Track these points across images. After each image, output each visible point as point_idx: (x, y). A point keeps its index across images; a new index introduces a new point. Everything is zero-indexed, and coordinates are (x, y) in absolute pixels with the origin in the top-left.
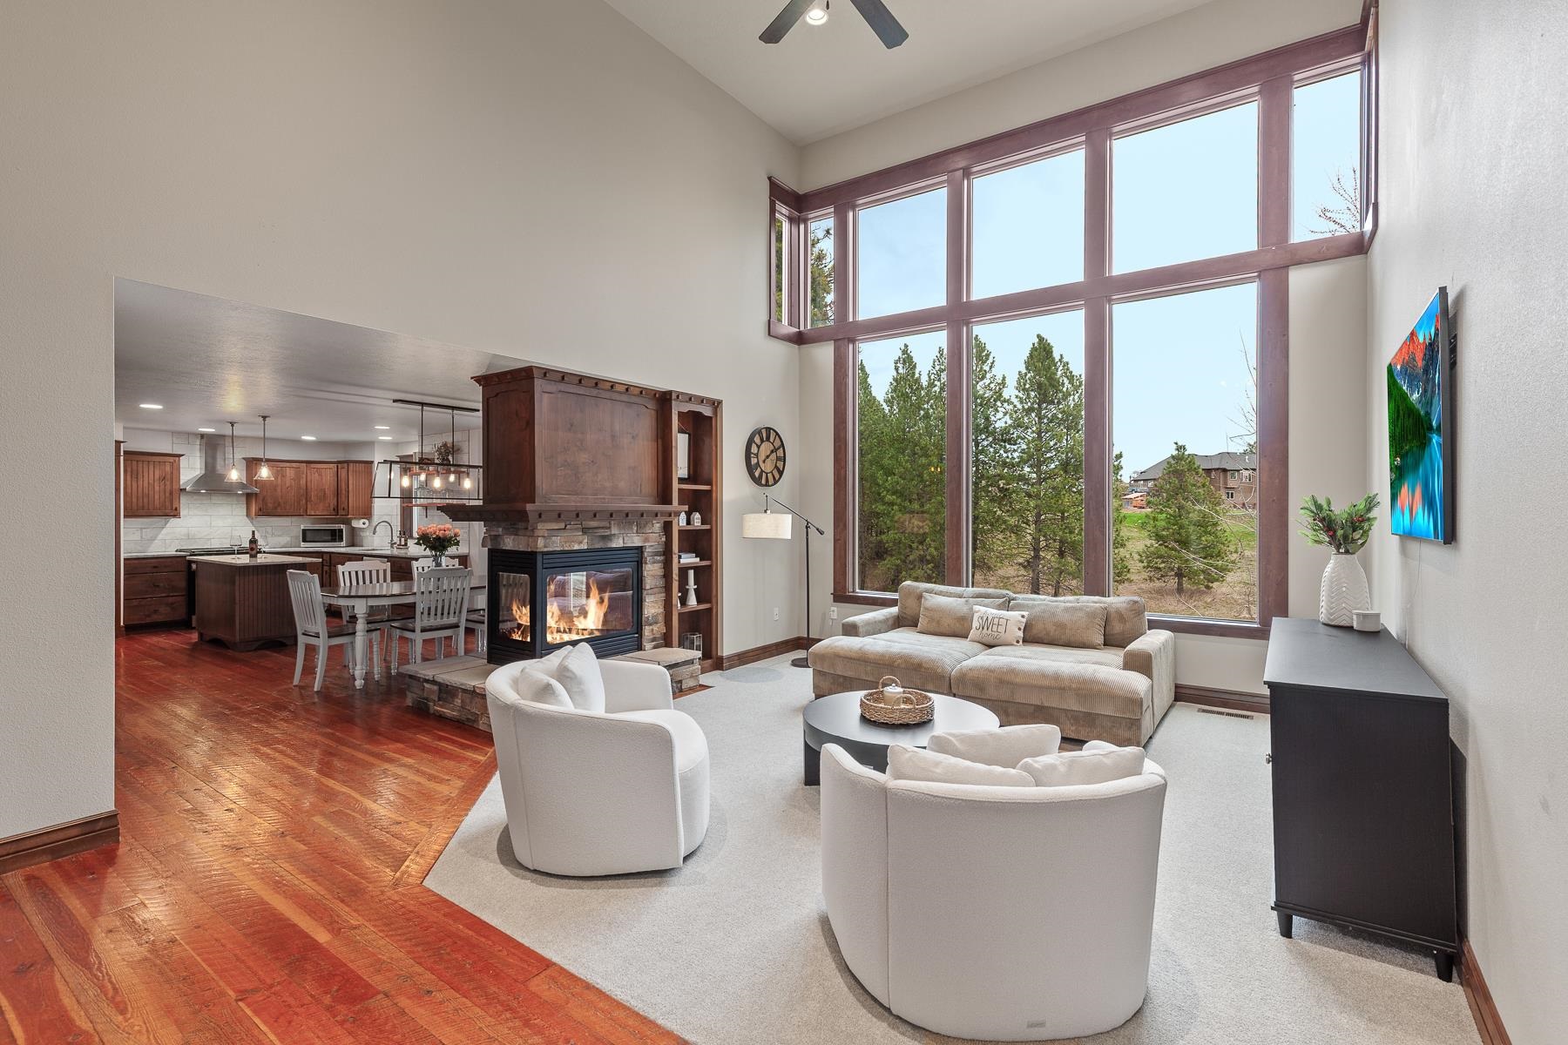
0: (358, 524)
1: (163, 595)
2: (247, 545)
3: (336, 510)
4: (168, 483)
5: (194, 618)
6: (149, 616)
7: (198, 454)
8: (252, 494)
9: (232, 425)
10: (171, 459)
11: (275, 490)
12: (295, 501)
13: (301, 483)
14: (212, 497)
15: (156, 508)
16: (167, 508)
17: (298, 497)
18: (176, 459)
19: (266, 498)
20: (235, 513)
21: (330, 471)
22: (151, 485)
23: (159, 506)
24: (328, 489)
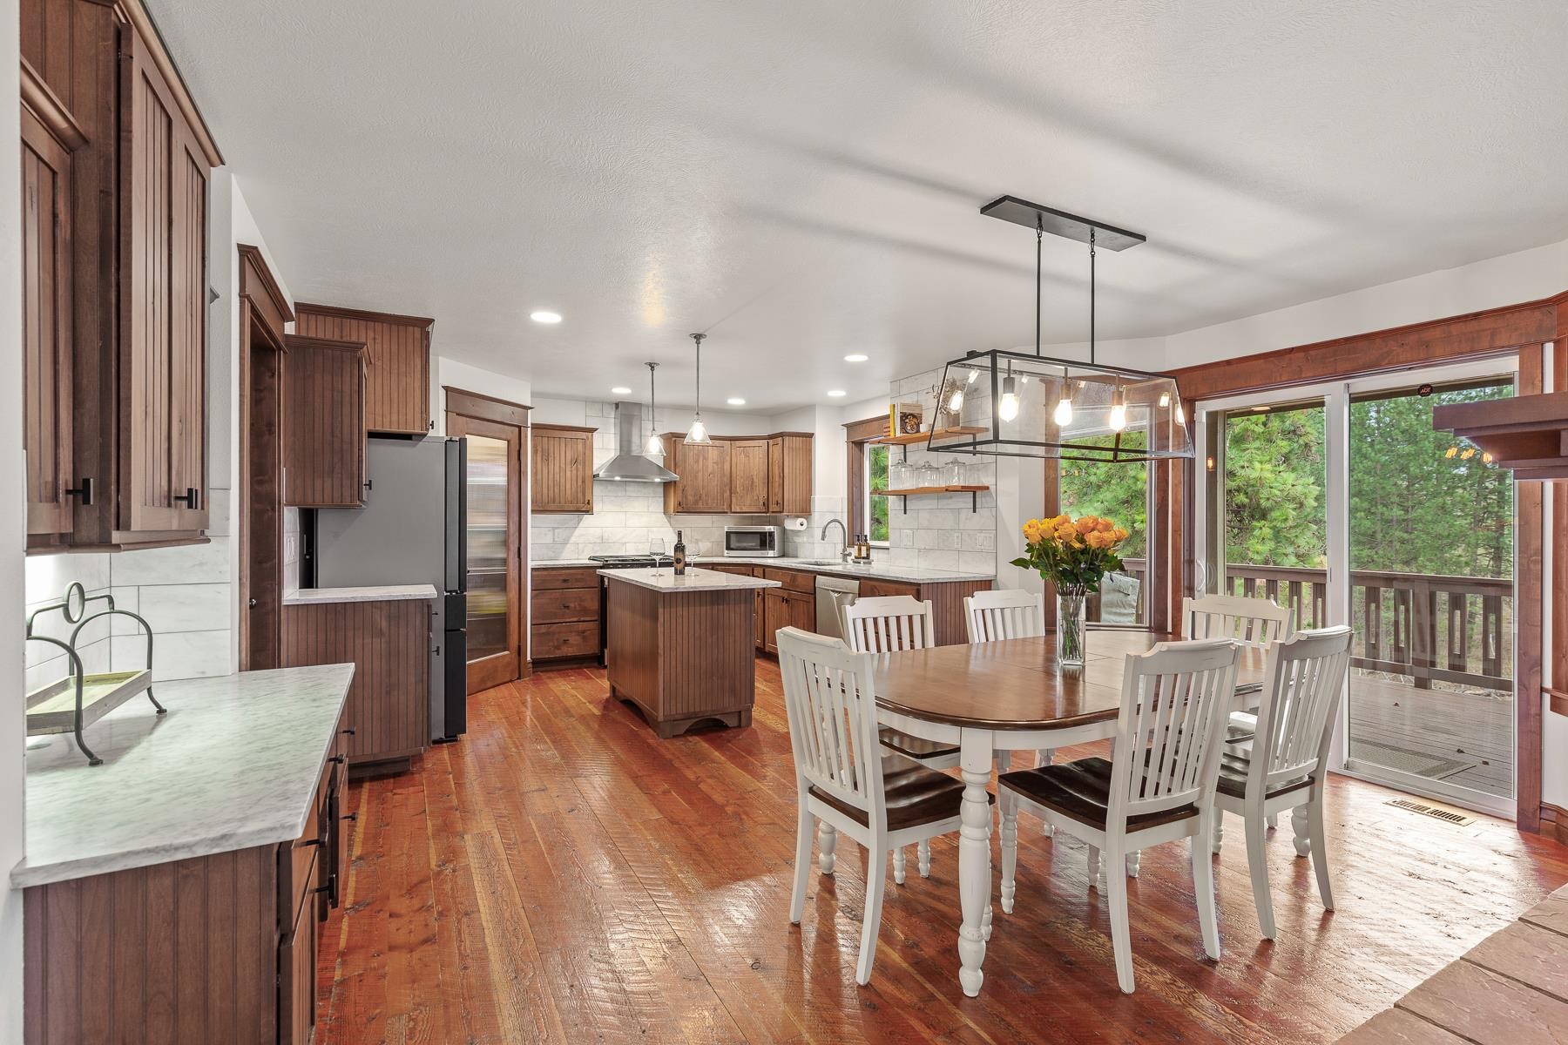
0: (792, 525)
1: (575, 619)
2: (670, 552)
3: (766, 504)
4: (580, 467)
5: (606, 651)
6: (558, 648)
7: (612, 431)
8: (671, 482)
9: (652, 368)
10: (584, 435)
11: (696, 477)
12: (717, 492)
13: (725, 468)
14: (627, 488)
15: (568, 501)
16: (579, 501)
17: (721, 487)
18: (589, 435)
19: (686, 489)
20: (651, 509)
21: (760, 450)
22: (563, 470)
23: (571, 499)
24: (756, 475)
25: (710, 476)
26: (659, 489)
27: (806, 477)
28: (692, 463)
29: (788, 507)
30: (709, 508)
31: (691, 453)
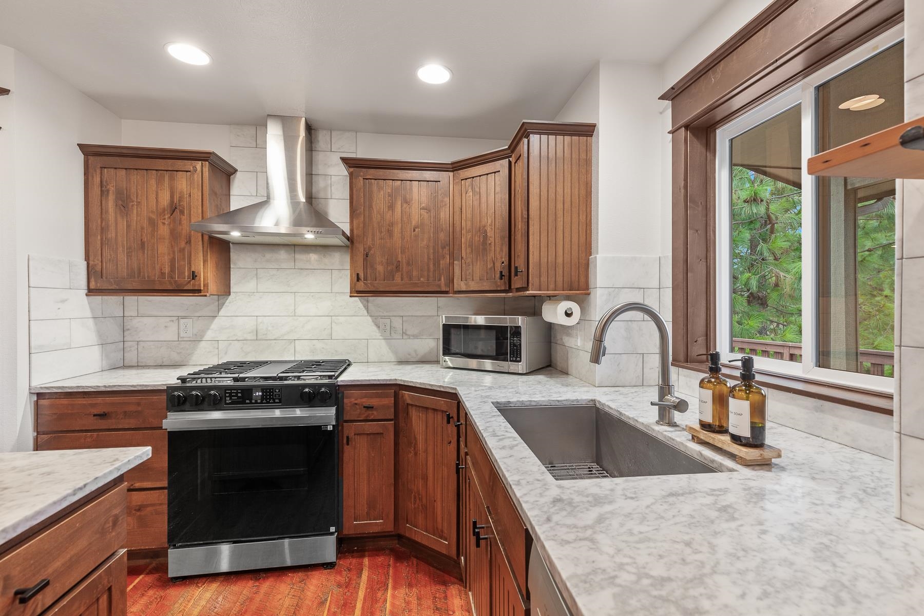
0: (556, 313)
3: (508, 276)
4: (183, 219)
10: (189, 165)
11: (390, 233)
12: (429, 259)
13: (441, 217)
14: (298, 256)
15: (163, 274)
16: (181, 274)
17: (434, 249)
18: (198, 165)
19: (372, 252)
20: (336, 289)
21: (497, 178)
22: (152, 223)
23: (167, 270)
24: (491, 225)
25: (414, 231)
26: (347, 258)
27: (579, 216)
28: (382, 210)
29: (537, 280)
30: (415, 285)
31: (381, 192)
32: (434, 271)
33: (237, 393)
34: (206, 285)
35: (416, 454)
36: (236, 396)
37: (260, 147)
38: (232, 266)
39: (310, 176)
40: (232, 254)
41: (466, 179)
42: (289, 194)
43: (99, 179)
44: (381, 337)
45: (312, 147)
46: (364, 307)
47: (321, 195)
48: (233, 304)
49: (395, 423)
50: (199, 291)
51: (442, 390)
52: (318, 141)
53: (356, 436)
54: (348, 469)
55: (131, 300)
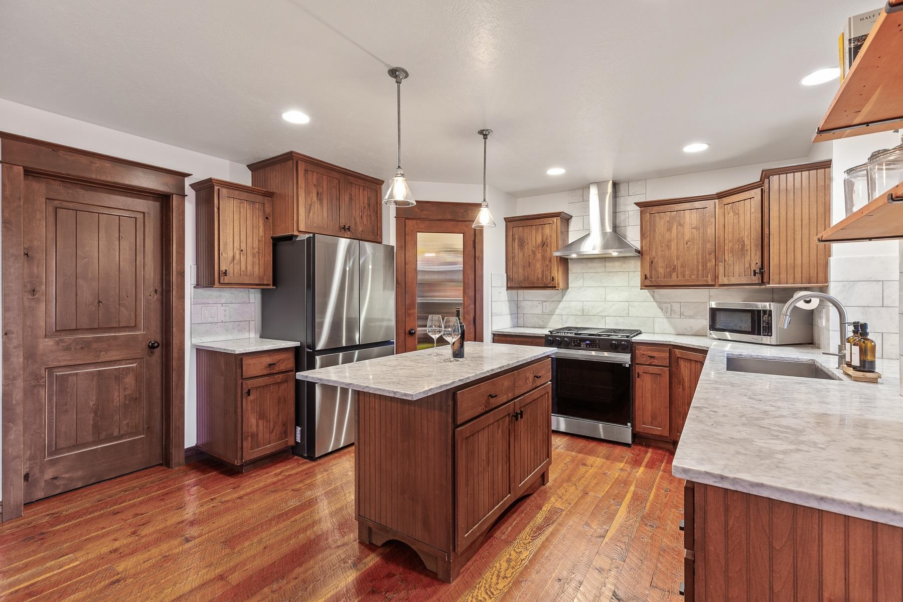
3: (760, 273)
4: (548, 249)
10: (550, 221)
11: (669, 247)
12: (698, 262)
13: (708, 232)
14: (607, 264)
15: (538, 278)
16: (547, 278)
17: (702, 255)
18: (555, 219)
19: (655, 260)
20: (632, 284)
21: (751, 202)
22: (534, 252)
23: (540, 276)
24: (747, 236)
25: (687, 244)
26: (639, 263)
27: (817, 228)
28: (663, 232)
29: (777, 277)
30: (687, 280)
31: (661, 221)
32: (703, 270)
33: (577, 341)
34: (558, 284)
35: (683, 389)
36: (577, 342)
37: (585, 200)
38: (569, 272)
39: (615, 213)
40: (569, 265)
41: (728, 204)
42: (601, 228)
43: (511, 233)
44: (664, 317)
45: (616, 195)
46: (652, 296)
47: (622, 224)
48: (571, 294)
49: (669, 370)
50: (555, 287)
51: (700, 348)
52: (620, 191)
53: (644, 374)
54: (638, 392)
55: (521, 292)
